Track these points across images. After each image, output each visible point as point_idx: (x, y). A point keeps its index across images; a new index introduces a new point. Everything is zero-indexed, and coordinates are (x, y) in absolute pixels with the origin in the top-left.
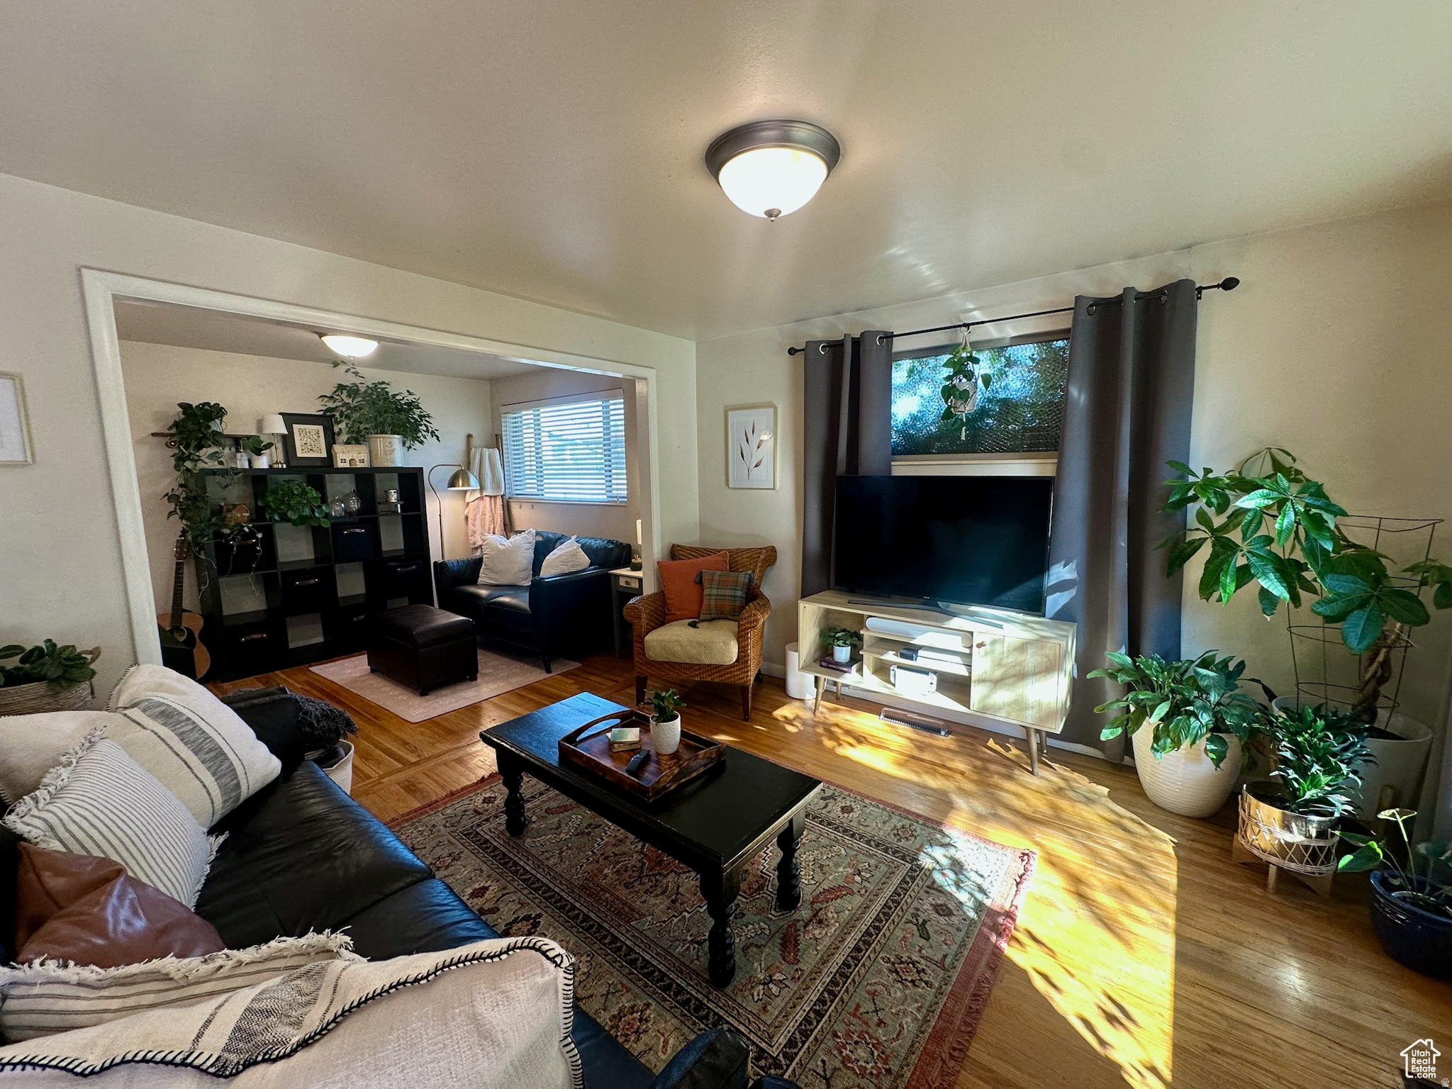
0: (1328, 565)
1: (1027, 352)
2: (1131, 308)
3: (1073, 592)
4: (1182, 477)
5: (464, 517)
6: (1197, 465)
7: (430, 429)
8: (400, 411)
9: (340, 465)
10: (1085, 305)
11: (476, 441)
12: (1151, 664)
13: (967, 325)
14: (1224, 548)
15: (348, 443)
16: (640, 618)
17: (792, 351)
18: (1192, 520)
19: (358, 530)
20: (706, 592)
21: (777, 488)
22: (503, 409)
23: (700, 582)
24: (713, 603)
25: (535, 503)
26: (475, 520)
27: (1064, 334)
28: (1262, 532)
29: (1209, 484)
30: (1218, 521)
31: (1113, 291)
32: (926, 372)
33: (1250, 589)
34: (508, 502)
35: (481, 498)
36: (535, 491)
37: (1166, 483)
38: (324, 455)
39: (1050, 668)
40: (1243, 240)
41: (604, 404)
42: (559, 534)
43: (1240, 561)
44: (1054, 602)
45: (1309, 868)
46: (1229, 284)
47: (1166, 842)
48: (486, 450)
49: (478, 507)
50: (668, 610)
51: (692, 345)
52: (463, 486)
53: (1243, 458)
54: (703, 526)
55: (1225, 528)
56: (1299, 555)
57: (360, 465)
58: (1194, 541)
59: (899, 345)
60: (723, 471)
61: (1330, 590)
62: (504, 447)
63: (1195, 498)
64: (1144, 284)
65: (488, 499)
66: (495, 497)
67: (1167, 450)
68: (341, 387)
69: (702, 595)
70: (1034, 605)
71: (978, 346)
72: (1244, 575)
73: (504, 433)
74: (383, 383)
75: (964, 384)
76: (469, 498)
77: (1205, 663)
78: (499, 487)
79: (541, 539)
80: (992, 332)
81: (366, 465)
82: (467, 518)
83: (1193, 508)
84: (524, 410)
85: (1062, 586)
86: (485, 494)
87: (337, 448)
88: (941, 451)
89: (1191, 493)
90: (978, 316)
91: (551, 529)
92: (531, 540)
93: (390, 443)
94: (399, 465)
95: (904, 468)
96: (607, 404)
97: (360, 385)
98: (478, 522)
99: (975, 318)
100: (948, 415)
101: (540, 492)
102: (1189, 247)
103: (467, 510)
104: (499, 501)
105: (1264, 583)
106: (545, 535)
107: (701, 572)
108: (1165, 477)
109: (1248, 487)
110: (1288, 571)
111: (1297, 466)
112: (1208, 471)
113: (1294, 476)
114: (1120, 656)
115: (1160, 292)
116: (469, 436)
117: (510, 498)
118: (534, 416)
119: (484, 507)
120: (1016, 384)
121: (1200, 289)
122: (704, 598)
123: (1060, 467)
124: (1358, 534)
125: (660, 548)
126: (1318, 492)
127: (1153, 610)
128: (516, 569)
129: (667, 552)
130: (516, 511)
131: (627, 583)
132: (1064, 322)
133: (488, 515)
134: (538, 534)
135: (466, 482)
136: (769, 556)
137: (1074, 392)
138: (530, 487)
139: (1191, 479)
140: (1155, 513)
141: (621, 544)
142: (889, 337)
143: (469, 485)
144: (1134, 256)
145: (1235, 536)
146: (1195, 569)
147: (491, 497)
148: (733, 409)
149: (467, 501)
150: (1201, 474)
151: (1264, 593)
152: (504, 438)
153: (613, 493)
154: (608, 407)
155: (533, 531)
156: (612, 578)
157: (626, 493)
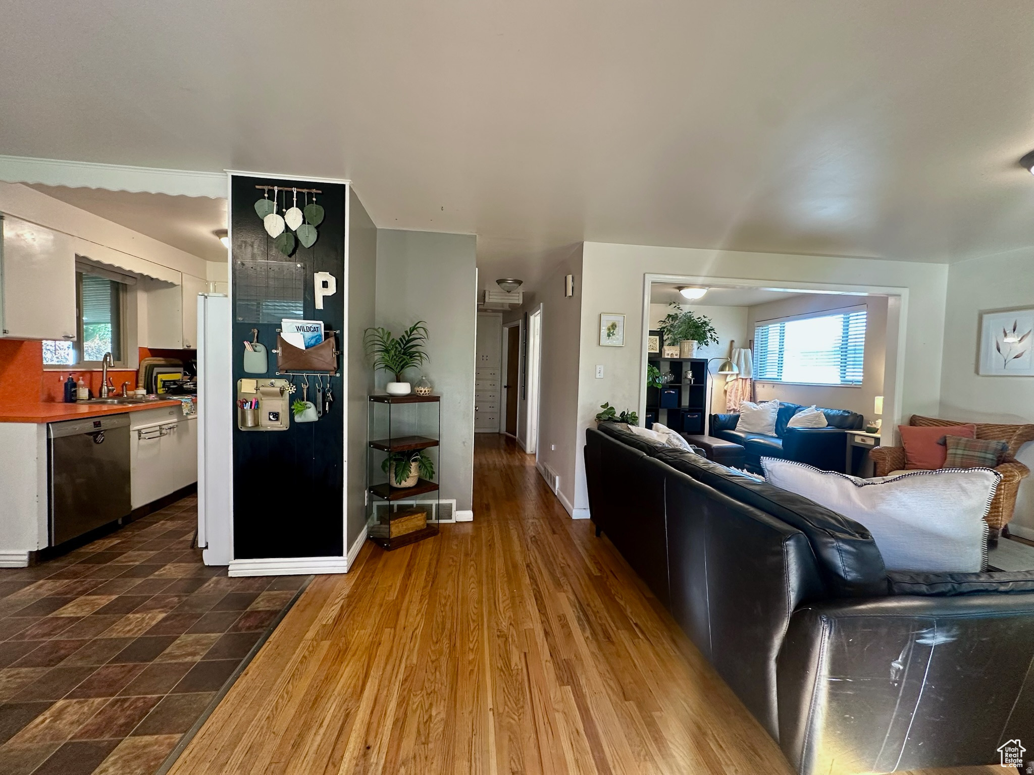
5: (723, 391)
7: (713, 337)
8: (698, 327)
9: (666, 357)
11: (735, 344)
15: (669, 345)
16: (884, 459)
19: (671, 392)
20: (950, 451)
22: (756, 324)
23: (944, 444)
25: (775, 383)
26: (731, 393)
34: (754, 383)
35: (737, 380)
36: (776, 377)
38: (658, 351)
41: (845, 316)
42: (798, 404)
48: (743, 351)
49: (734, 385)
50: (908, 461)
51: (945, 268)
52: (729, 371)
54: (942, 404)
57: (675, 357)
62: (755, 348)
65: (741, 380)
66: (746, 379)
68: (669, 316)
69: (946, 454)
73: (755, 339)
74: (690, 312)
76: (729, 379)
78: (749, 373)
79: (783, 407)
81: (678, 357)
82: (726, 392)
84: (771, 324)
86: (739, 377)
87: (666, 347)
91: (790, 402)
92: (776, 407)
93: (692, 345)
94: (695, 358)
96: (848, 316)
97: (678, 314)
98: (733, 394)
101: (779, 377)
103: (726, 386)
104: (748, 382)
106: (786, 405)
107: (945, 437)
116: (732, 341)
117: (755, 381)
118: (781, 327)
119: (738, 386)
122: (948, 456)
125: (900, 418)
128: (765, 423)
129: (906, 420)
130: (759, 389)
131: (863, 440)
133: (740, 390)
134: (780, 404)
135: (731, 369)
136: (1029, 432)
138: (771, 373)
141: (856, 414)
143: (732, 371)
147: (743, 379)
148: (990, 313)
149: (727, 381)
152: (755, 342)
153: (848, 378)
154: (849, 318)
155: (778, 401)
156: (848, 435)
157: (861, 378)
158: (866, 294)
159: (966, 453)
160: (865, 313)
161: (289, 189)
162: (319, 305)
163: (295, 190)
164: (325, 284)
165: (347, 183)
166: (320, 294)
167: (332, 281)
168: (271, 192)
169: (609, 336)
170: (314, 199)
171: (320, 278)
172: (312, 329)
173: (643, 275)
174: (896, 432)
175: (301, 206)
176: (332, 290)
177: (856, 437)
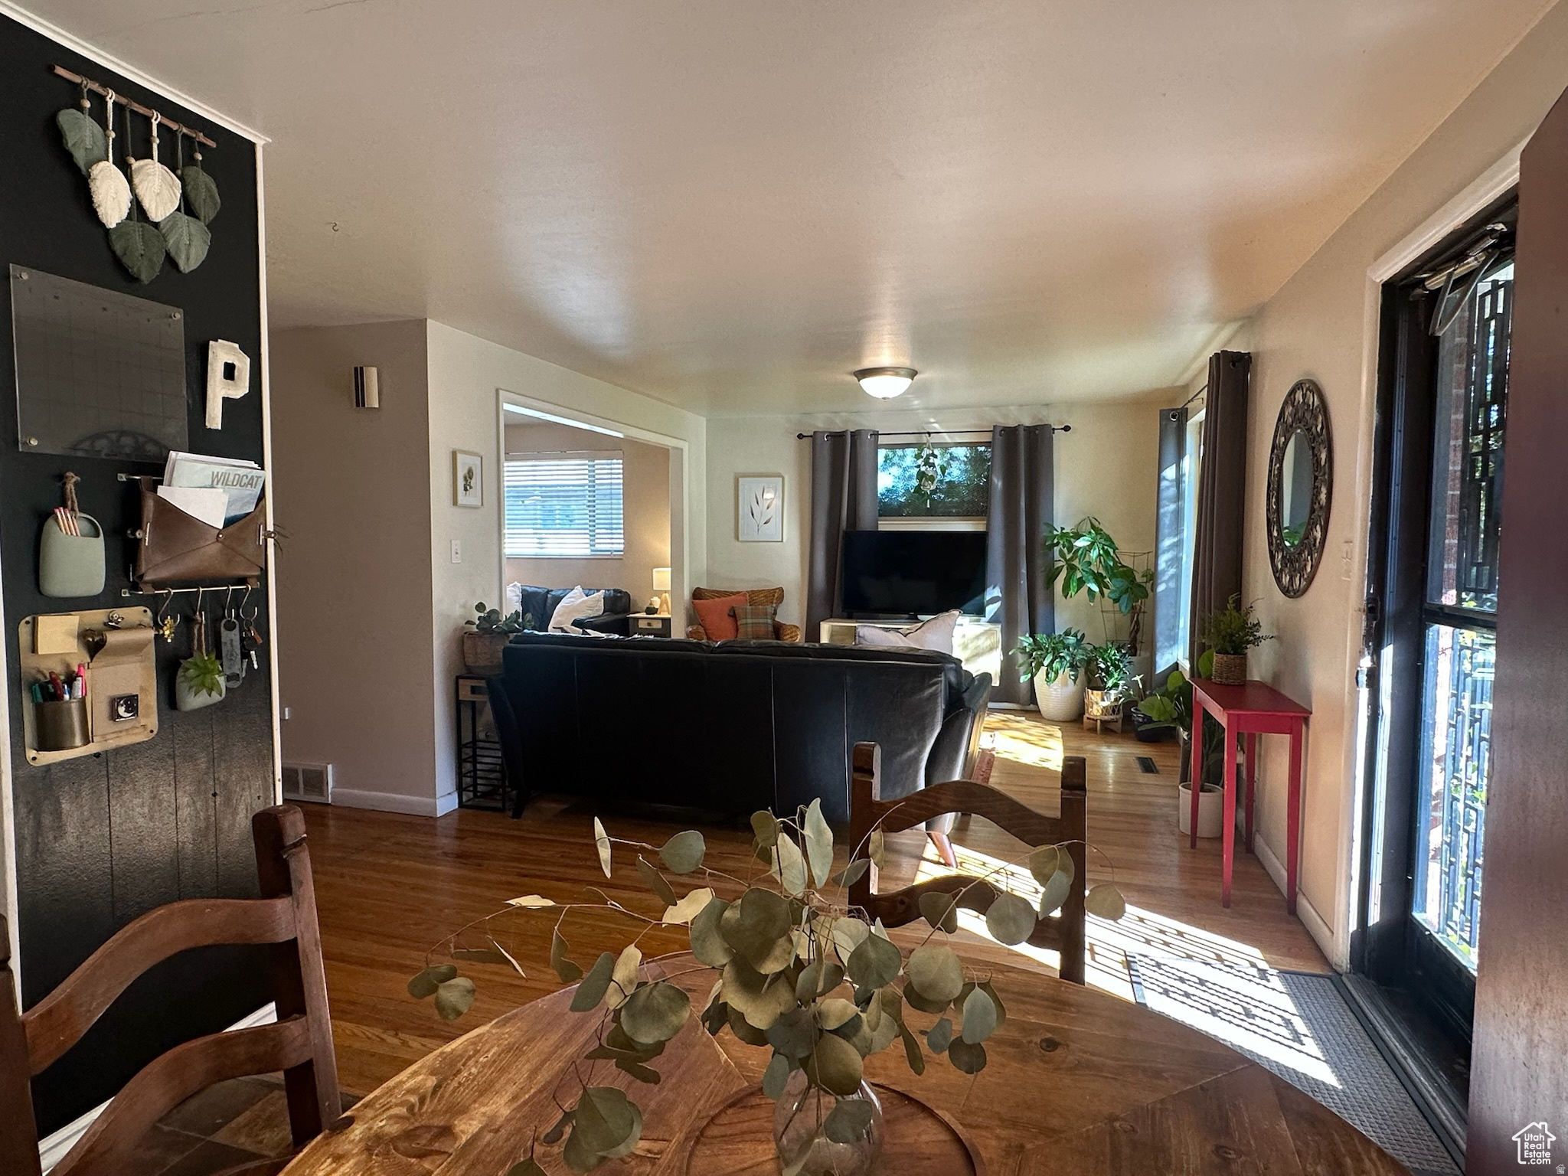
0: (1113, 576)
1: (961, 452)
2: (1022, 434)
3: (998, 605)
4: (1051, 532)
6: (1057, 525)
10: (999, 430)
12: (1041, 637)
13: (929, 433)
14: (1072, 569)
17: (800, 436)
18: (1057, 556)
20: (741, 622)
21: (784, 540)
23: (734, 615)
24: (749, 629)
27: (987, 444)
28: (1087, 559)
29: (1064, 535)
30: (1068, 557)
31: (1012, 424)
32: (896, 460)
33: (1084, 590)
37: (1045, 534)
39: (991, 649)
40: (1071, 405)
41: (590, 463)
43: (1079, 575)
44: (991, 610)
45: (1112, 717)
46: (1067, 429)
47: (1057, 731)
51: (703, 420)
53: (1077, 523)
54: (709, 574)
55: (1072, 559)
56: (1101, 571)
58: (1058, 568)
59: (882, 440)
60: (732, 526)
61: (1114, 586)
63: (1058, 544)
64: (1028, 422)
67: (1043, 518)
69: (737, 625)
70: (980, 611)
71: (935, 445)
72: (1081, 582)
75: (930, 471)
77: (1067, 634)
80: (947, 438)
83: (1056, 549)
85: (993, 600)
88: (908, 515)
89: (1055, 541)
90: (937, 427)
95: (887, 525)
96: (594, 463)
99: (935, 428)
100: (918, 489)
102: (1047, 405)
105: (1089, 585)
106: (529, 589)
107: (732, 608)
108: (1043, 532)
109: (1078, 536)
110: (1098, 579)
111: (1101, 527)
112: (1063, 529)
113: (1098, 531)
114: (1026, 641)
115: (1035, 427)
120: (956, 473)
121: (1054, 429)
122: (740, 627)
123: (988, 525)
124: (1127, 561)
126: (1108, 539)
127: (1041, 609)
131: (649, 624)
132: (987, 438)
136: (776, 596)
137: (995, 480)
139: (1055, 533)
140: (1039, 552)
142: (876, 434)
144: (1021, 406)
145: (1076, 563)
146: (1059, 583)
148: (745, 476)
150: (1059, 530)
151: (1090, 590)
153: (598, 547)
154: (594, 466)
155: (519, 585)
156: (631, 621)
157: (621, 547)
158: (621, 435)
159: (755, 621)
160: (621, 461)
161: (141, 110)
162: (215, 419)
163: (156, 119)
164: (229, 371)
165: (260, 141)
166: (218, 391)
167: (243, 364)
168: (100, 101)
169: (466, 490)
170: (200, 157)
171: (222, 352)
172: (245, 481)
173: (494, 391)
174: (688, 610)
175: (168, 160)
176: (240, 389)
177: (640, 621)
